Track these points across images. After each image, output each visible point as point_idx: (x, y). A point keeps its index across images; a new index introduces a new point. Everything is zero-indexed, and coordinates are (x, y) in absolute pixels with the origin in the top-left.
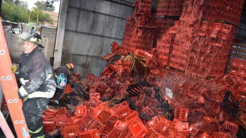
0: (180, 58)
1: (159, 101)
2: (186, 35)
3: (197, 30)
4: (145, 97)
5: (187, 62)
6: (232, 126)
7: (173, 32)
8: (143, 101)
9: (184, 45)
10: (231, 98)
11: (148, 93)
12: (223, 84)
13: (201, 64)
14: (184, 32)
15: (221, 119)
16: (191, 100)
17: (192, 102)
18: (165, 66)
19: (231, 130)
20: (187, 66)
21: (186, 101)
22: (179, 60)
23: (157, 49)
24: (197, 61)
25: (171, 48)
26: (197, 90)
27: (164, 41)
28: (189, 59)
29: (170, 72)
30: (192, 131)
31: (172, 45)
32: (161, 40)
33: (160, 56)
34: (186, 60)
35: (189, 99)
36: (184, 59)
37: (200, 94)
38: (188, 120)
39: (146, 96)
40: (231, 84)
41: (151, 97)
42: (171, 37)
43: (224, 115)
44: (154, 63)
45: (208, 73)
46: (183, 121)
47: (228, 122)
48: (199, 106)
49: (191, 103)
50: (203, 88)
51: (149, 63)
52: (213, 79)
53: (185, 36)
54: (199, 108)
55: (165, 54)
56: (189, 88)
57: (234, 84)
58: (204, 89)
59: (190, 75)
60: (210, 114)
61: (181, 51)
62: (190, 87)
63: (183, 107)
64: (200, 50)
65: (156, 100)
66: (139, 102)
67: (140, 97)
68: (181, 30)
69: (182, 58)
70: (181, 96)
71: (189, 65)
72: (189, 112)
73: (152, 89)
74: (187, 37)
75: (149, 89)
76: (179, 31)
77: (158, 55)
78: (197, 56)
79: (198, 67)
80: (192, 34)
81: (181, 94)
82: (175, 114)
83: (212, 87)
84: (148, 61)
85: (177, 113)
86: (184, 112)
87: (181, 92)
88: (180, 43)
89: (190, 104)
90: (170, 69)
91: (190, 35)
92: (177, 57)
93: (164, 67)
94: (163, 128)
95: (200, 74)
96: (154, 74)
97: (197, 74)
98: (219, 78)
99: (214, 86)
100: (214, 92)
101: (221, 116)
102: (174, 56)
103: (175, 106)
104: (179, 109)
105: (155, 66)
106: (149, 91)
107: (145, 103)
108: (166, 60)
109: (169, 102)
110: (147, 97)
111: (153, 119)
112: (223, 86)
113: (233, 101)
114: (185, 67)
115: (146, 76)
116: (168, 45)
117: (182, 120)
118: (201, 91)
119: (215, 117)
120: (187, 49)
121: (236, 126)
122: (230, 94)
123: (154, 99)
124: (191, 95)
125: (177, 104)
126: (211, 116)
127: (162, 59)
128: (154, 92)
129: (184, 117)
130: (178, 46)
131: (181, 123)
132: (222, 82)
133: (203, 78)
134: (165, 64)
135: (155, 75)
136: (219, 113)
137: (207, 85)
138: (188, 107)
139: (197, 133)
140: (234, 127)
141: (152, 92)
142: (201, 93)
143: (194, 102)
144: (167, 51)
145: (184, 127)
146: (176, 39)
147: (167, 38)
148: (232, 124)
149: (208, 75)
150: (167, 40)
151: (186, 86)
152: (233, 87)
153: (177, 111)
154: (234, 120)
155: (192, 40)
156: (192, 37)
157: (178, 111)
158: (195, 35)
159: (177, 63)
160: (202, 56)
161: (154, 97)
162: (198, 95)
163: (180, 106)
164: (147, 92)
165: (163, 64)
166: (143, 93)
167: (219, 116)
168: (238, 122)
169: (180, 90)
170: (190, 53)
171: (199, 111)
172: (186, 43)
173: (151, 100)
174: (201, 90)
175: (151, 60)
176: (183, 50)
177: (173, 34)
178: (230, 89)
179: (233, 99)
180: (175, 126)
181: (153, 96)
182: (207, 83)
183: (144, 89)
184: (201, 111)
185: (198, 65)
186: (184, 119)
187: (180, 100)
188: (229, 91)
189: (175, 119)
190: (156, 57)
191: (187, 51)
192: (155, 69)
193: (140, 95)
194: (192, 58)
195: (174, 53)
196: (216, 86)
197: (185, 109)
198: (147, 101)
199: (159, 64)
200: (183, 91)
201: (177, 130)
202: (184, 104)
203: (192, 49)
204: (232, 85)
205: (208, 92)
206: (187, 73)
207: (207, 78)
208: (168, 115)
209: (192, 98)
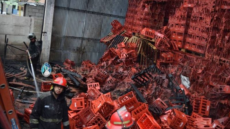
0: (199, 38)
1: (173, 91)
2: (206, 8)
3: (219, 3)
4: (155, 87)
5: (207, 42)
7: (190, 5)
8: (153, 92)
9: (204, 21)
11: (159, 82)
13: (225, 45)
14: (203, 5)
16: (213, 90)
17: (215, 93)
18: (180, 49)
20: (207, 47)
21: (207, 91)
22: (197, 41)
23: (169, 27)
24: (220, 41)
25: (187, 26)
27: (178, 17)
28: (210, 38)
29: (185, 55)
31: (189, 22)
32: (174, 16)
33: (174, 37)
34: (206, 40)
35: (211, 88)
36: (203, 39)
37: (224, 82)
38: (209, 114)
39: (157, 85)
41: (163, 86)
42: (186, 12)
44: (166, 45)
46: (204, 115)
48: (223, 97)
49: (213, 93)
50: (228, 75)
51: (159, 45)
53: (204, 10)
54: (223, 99)
55: (180, 34)
56: (210, 75)
59: (211, 59)
61: (200, 29)
62: (212, 74)
63: (204, 99)
64: (224, 27)
65: (169, 91)
66: (148, 93)
67: (150, 87)
68: (199, 2)
69: (201, 37)
70: (201, 85)
71: (210, 47)
72: (211, 104)
73: (164, 77)
74: (208, 11)
75: (161, 76)
76: (197, 4)
77: (170, 35)
78: (221, 35)
79: (221, 49)
80: (213, 7)
81: (201, 82)
82: (194, 107)
84: (158, 42)
85: (195, 106)
86: (206, 105)
87: (200, 80)
88: (199, 19)
89: (212, 95)
90: (185, 52)
91: (211, 9)
92: (195, 37)
93: (178, 49)
94: (180, 124)
95: (225, 58)
96: (166, 58)
97: (221, 57)
102: (190, 36)
103: (193, 97)
104: (198, 101)
105: (167, 48)
106: (160, 80)
107: (155, 94)
108: (180, 41)
109: (186, 93)
110: (157, 87)
111: (166, 112)
114: (205, 49)
115: (156, 61)
116: (183, 22)
117: (202, 114)
118: (225, 79)
120: (207, 26)
123: (167, 89)
124: (214, 84)
125: (196, 95)
127: (175, 40)
128: (166, 81)
129: (205, 110)
130: (195, 23)
131: (202, 118)
133: (228, 62)
134: (179, 46)
135: (167, 60)
138: (209, 99)
141: (164, 81)
142: (226, 81)
143: (217, 93)
144: (182, 30)
145: (205, 123)
146: (193, 15)
147: (181, 14)
150: (181, 16)
151: (207, 72)
153: (196, 103)
155: (213, 15)
156: (213, 10)
157: (198, 104)
158: (217, 8)
159: (194, 44)
160: (227, 35)
161: (167, 87)
162: (222, 83)
163: (200, 97)
164: (158, 80)
165: (176, 46)
166: (153, 82)
169: (198, 78)
170: (212, 31)
171: (224, 103)
172: (207, 19)
173: (163, 90)
174: (226, 77)
175: (162, 41)
176: (201, 28)
177: (189, 8)
180: (194, 121)
181: (165, 85)
183: (154, 77)
184: (226, 104)
185: (222, 47)
186: (204, 113)
187: (199, 90)
189: (194, 114)
190: (169, 37)
191: (208, 29)
192: (167, 52)
193: (149, 84)
194: (213, 37)
195: (191, 32)
198: (158, 91)
199: (171, 46)
200: (203, 79)
201: (198, 127)
202: (204, 95)
203: (213, 27)
206: (208, 56)
208: (185, 108)
209: (214, 88)
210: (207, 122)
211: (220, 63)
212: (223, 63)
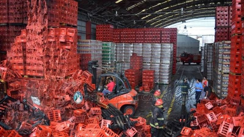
0: (36, 65)
1: (29, 112)
2: (37, 42)
3: (46, 37)
4: (14, 113)
5: (44, 67)
6: (97, 110)
7: (23, 41)
8: (13, 118)
9: (38, 52)
10: (89, 89)
11: (16, 108)
12: (80, 79)
13: (57, 67)
14: (34, 40)
15: (87, 107)
16: (59, 101)
17: (61, 103)
18: (23, 76)
19: (97, 114)
20: (45, 71)
21: (54, 103)
22: (35, 67)
23: (8, 60)
24: (53, 64)
25: (25, 57)
26: (60, 90)
27: (15, 51)
28: (45, 64)
29: (30, 81)
30: (70, 127)
31: (25, 54)
32: (11, 51)
33: (15, 67)
34: (43, 66)
35: (57, 100)
36: (40, 65)
37: (64, 93)
38: (62, 119)
39: (15, 111)
40: (85, 77)
41: (20, 110)
42: (22, 47)
43: (89, 104)
44: (12, 76)
45: (65, 73)
46: (59, 121)
47: (93, 108)
48: (67, 103)
49: (60, 103)
50: (65, 87)
51: (6, 77)
52: (71, 77)
53: (36, 44)
54: (67, 105)
55: (20, 64)
56: (53, 91)
57: (88, 77)
58: (67, 88)
59: (50, 79)
60: (78, 107)
61: (35, 58)
62: (54, 90)
63: (54, 109)
64: (54, 54)
65: (26, 112)
66: (9, 120)
67: (9, 115)
68: (31, 38)
69: (38, 64)
70: (49, 100)
71: (47, 70)
72: (60, 111)
73: (18, 102)
74: (38, 44)
75: (15, 103)
76: (29, 39)
77: (11, 67)
78: (52, 60)
79: (55, 70)
80: (42, 41)
81: (48, 98)
82: (49, 118)
83: (72, 84)
84: (4, 76)
85: (50, 117)
86: (57, 113)
87: (47, 97)
88: (33, 51)
89: (59, 105)
90: (28, 77)
91: (41, 43)
92: (33, 64)
93: (21, 77)
94: (48, 135)
95: (59, 75)
96: (15, 87)
97: (56, 76)
98: (75, 75)
99: (73, 83)
100: (75, 88)
101: (86, 105)
102: (29, 64)
103: (46, 111)
104: (51, 112)
105: (13, 79)
106: (16, 106)
107: (16, 119)
108: (21, 70)
109: (40, 109)
110: (16, 112)
111: (33, 130)
112: (80, 81)
113: (91, 90)
114: (43, 72)
115: (7, 91)
116: (20, 55)
117: (57, 121)
118: (64, 91)
119: (82, 108)
120: (41, 56)
121: (99, 109)
122: (87, 86)
123: (24, 111)
124: (57, 96)
125: (47, 108)
126: (79, 109)
127: (17, 70)
128: (21, 105)
129: (58, 117)
130: (31, 54)
131: (59, 124)
132: (79, 78)
133: (62, 78)
134: (22, 73)
135: (16, 87)
136: (84, 104)
137: (68, 83)
138: (58, 108)
139: (74, 127)
140: (98, 110)
141: (20, 105)
144: (21, 61)
145: (63, 126)
146: (27, 48)
147: (17, 48)
148: (96, 109)
149: (66, 75)
150: (18, 50)
151: (50, 90)
152: (88, 79)
153: (50, 115)
154: (96, 105)
155: (44, 47)
156: (43, 43)
157: (52, 115)
158: (45, 41)
159: (34, 70)
160: (57, 60)
161: (23, 110)
162: (63, 94)
163: (51, 109)
164: (15, 107)
165: (20, 75)
166: (11, 110)
167: (85, 106)
168: (99, 105)
169: (45, 95)
170: (45, 58)
171: (68, 108)
172: (39, 50)
173: (21, 113)
174: (64, 89)
175: (7, 74)
176: (37, 58)
177: (22, 43)
178: (86, 81)
179: (91, 89)
180: (55, 128)
181: (21, 109)
182: (67, 82)
183: (10, 106)
184: (70, 108)
185: (55, 68)
186: (58, 119)
187: (48, 104)
188: (86, 83)
189: (52, 123)
190: (10, 69)
191: (42, 57)
192: (14, 81)
193: (8, 112)
194: (48, 63)
195: (29, 61)
196: (75, 83)
197: (56, 110)
198: (17, 116)
199: (15, 75)
200: (49, 95)
201: (59, 131)
202: (53, 106)
203: (46, 55)
204: (87, 78)
205: (71, 89)
206: (47, 77)
207: (66, 78)
208: (44, 122)
209: (59, 99)
210: (64, 125)
211: (57, 80)
212: (59, 80)
